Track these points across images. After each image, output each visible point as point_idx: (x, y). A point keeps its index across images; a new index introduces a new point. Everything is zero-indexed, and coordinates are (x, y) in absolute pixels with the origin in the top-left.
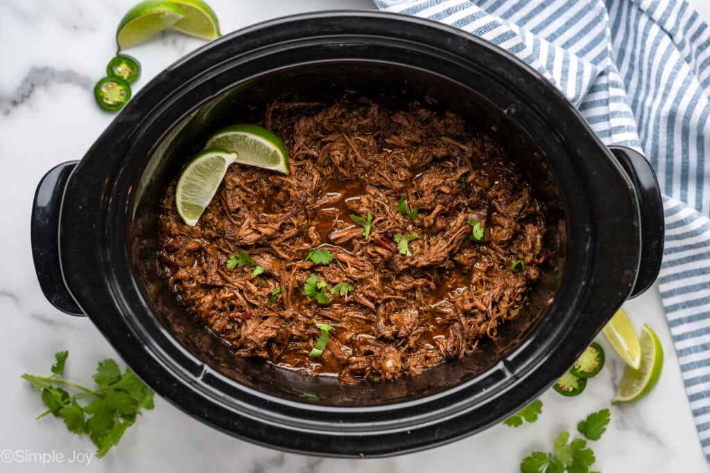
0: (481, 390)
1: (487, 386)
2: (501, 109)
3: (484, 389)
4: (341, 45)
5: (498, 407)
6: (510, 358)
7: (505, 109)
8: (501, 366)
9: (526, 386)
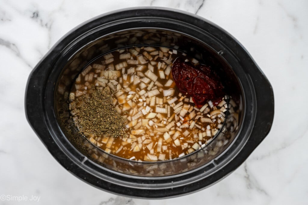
0: (203, 172)
1: (206, 170)
2: (217, 52)
3: (205, 172)
4: (149, 21)
5: (211, 179)
6: (216, 159)
7: (218, 51)
8: (212, 162)
9: (223, 171)
